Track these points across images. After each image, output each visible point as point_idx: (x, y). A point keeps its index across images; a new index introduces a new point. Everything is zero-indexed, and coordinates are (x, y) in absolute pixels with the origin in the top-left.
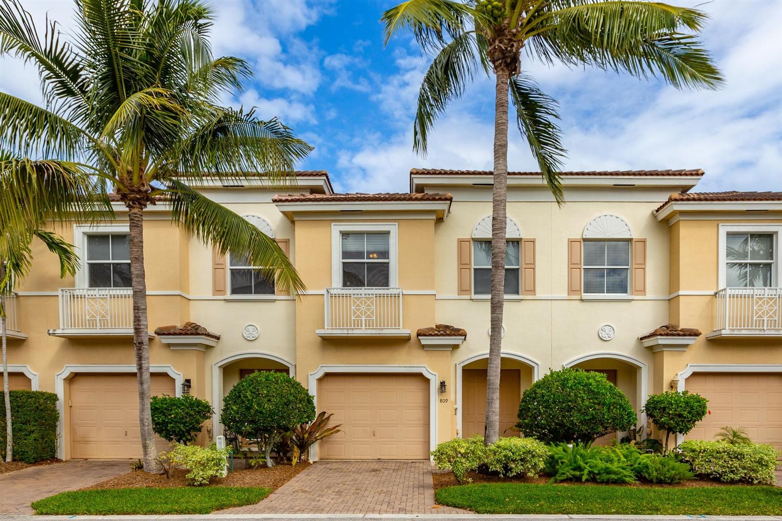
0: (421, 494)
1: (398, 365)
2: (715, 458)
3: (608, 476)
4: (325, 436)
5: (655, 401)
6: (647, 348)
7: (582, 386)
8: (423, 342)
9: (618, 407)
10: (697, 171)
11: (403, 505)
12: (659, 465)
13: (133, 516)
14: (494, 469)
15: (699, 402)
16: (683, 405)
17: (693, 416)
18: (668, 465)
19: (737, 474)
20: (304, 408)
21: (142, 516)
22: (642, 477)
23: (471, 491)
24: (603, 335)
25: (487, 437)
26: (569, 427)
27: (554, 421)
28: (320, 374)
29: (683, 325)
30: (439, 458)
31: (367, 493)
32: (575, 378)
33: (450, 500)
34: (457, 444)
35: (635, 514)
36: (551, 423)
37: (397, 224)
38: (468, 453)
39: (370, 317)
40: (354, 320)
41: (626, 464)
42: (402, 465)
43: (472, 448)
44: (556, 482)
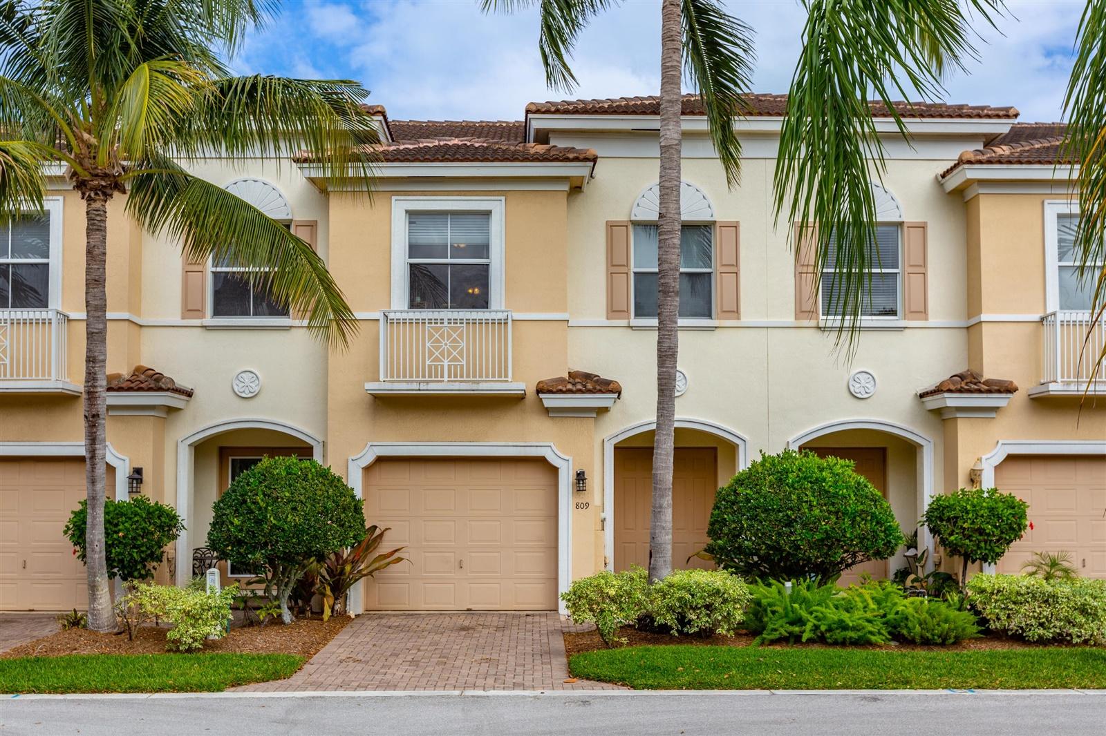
0: (546, 663)
1: (503, 444)
2: (1015, 603)
3: (844, 634)
4: (376, 569)
5: (941, 506)
6: (931, 411)
7: (811, 482)
8: (547, 403)
9: (869, 518)
10: (1007, 109)
11: (519, 679)
12: (925, 615)
13: (106, 694)
14: (663, 621)
15: (1013, 508)
16: (985, 513)
17: (1002, 533)
18: (939, 615)
19: (1049, 628)
20: (349, 522)
21: (120, 694)
22: (900, 635)
23: (625, 657)
24: (856, 388)
25: (652, 569)
26: (789, 552)
27: (764, 543)
28: (369, 459)
29: (990, 372)
30: (574, 604)
31: (458, 663)
32: (800, 470)
33: (591, 670)
34: (603, 581)
35: (871, 688)
36: (759, 545)
37: (503, 198)
38: (622, 596)
39: (457, 360)
40: (430, 366)
41: (875, 614)
42: (508, 620)
43: (627, 588)
44: (762, 644)
